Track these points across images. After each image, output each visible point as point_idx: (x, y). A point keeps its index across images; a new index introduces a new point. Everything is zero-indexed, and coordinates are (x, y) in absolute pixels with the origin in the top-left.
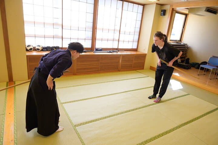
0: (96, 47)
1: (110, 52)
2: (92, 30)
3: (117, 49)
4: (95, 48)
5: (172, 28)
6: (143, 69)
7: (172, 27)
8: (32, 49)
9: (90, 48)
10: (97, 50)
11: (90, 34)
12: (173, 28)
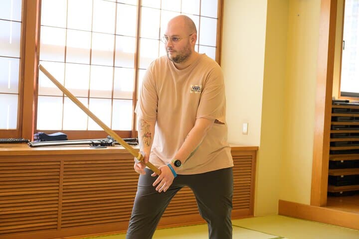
0: (38, 128)
1: (103, 145)
4: (36, 131)
5: (342, 48)
6: (251, 214)
7: (342, 41)
9: (11, 132)
10: (44, 137)
12: (347, 45)
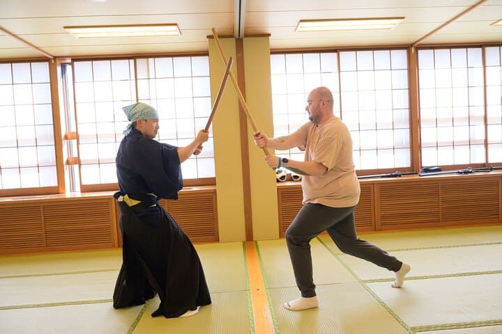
0: (423, 165)
1: (465, 173)
2: (408, 126)
3: (484, 165)
4: (422, 167)
8: (284, 176)
9: (407, 168)
10: (427, 170)
11: (404, 136)
